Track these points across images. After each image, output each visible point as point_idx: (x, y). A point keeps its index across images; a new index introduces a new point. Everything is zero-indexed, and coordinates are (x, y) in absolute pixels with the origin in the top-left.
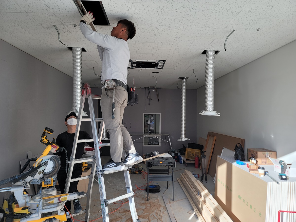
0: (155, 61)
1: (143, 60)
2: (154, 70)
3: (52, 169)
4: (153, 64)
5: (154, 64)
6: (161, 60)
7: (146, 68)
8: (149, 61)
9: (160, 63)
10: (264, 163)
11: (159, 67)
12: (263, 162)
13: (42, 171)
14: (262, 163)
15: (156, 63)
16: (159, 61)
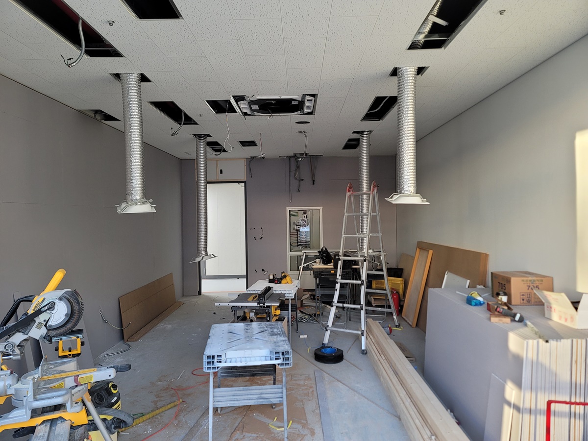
0: (297, 97)
1: (270, 95)
2: (296, 116)
3: (64, 317)
4: (293, 103)
5: (296, 103)
6: (307, 95)
7: (281, 114)
8: (283, 97)
9: (306, 100)
10: (525, 301)
11: (306, 111)
12: (523, 300)
13: (45, 323)
14: (522, 302)
15: (299, 101)
16: (304, 96)
